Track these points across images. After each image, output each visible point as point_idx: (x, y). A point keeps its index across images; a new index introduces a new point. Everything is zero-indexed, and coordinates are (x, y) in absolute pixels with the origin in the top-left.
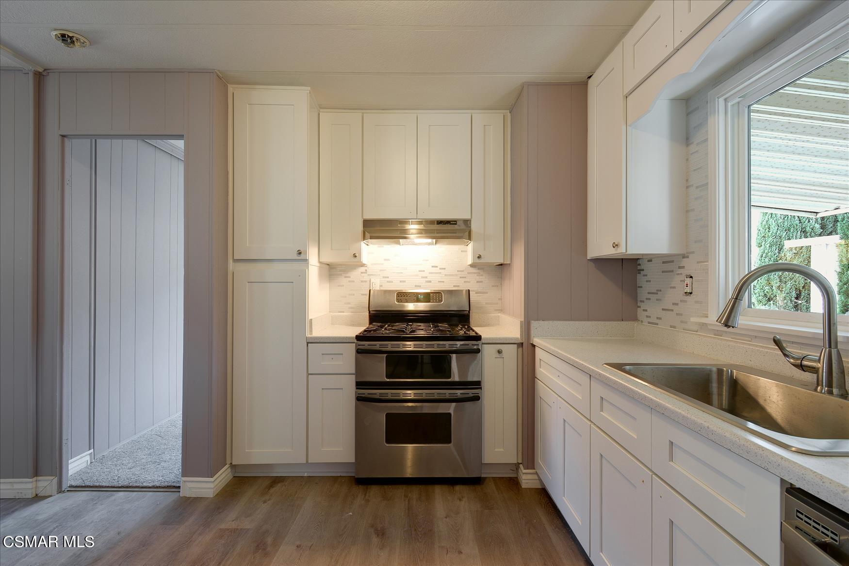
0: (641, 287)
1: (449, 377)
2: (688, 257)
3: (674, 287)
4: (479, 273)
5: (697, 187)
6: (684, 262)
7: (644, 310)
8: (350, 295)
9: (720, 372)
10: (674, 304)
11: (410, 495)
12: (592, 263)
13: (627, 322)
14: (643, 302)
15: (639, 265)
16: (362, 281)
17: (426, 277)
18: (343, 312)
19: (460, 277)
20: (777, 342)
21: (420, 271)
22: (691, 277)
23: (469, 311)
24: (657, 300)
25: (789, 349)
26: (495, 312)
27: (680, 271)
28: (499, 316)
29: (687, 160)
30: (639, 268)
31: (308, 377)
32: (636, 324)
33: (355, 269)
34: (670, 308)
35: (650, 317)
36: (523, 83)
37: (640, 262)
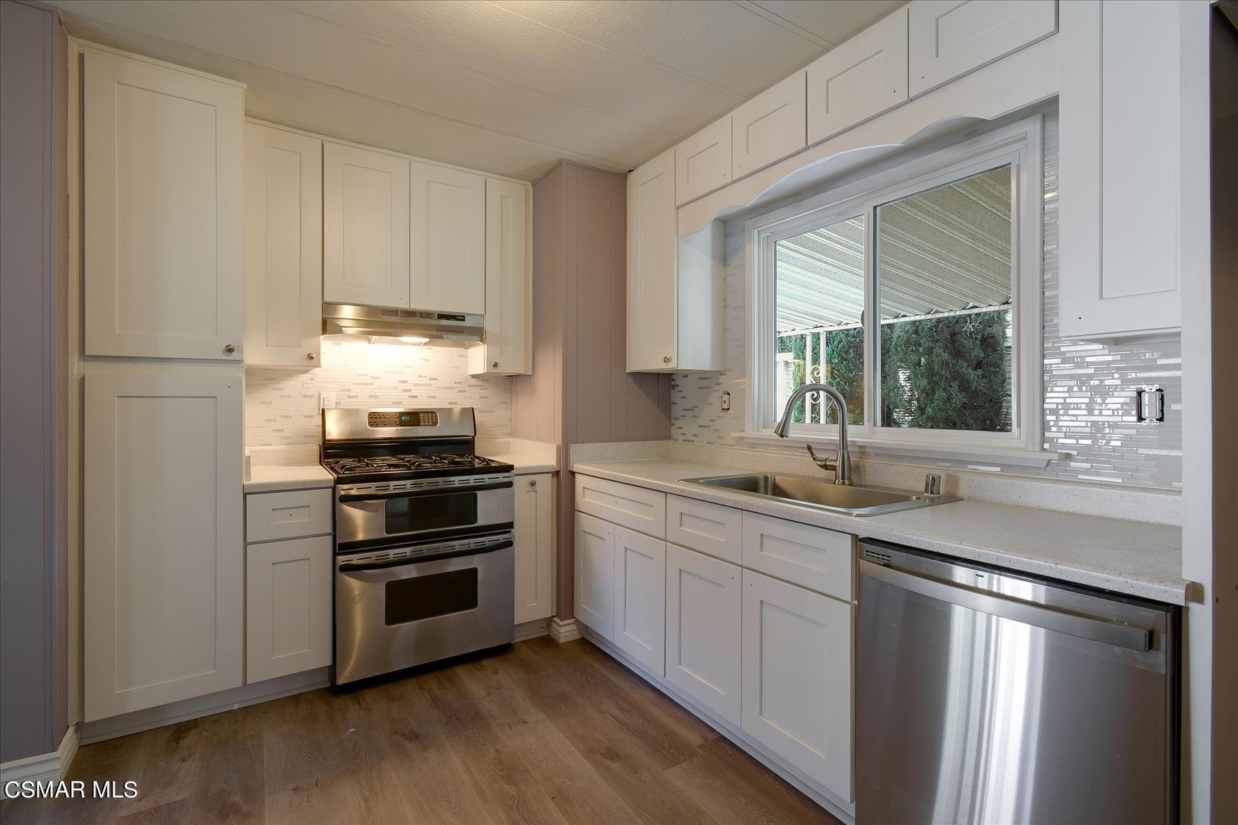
0: (675, 404)
1: (476, 521)
2: (725, 374)
3: (711, 404)
4: (483, 386)
5: (734, 308)
6: (722, 379)
7: (678, 428)
8: (282, 417)
9: (766, 478)
10: (711, 420)
11: (426, 687)
12: (632, 379)
13: (662, 442)
14: (678, 419)
15: (674, 380)
16: (305, 396)
17: (410, 391)
18: (270, 445)
19: (459, 391)
20: (809, 448)
21: (400, 382)
22: (729, 394)
23: (474, 437)
24: (693, 417)
25: (818, 455)
26: (504, 437)
27: (717, 388)
28: (509, 442)
29: (725, 280)
30: (673, 383)
31: (245, 548)
32: (670, 443)
33: (293, 376)
34: (707, 425)
35: (685, 434)
36: (562, 160)
37: (675, 377)
